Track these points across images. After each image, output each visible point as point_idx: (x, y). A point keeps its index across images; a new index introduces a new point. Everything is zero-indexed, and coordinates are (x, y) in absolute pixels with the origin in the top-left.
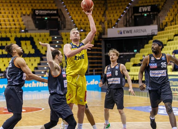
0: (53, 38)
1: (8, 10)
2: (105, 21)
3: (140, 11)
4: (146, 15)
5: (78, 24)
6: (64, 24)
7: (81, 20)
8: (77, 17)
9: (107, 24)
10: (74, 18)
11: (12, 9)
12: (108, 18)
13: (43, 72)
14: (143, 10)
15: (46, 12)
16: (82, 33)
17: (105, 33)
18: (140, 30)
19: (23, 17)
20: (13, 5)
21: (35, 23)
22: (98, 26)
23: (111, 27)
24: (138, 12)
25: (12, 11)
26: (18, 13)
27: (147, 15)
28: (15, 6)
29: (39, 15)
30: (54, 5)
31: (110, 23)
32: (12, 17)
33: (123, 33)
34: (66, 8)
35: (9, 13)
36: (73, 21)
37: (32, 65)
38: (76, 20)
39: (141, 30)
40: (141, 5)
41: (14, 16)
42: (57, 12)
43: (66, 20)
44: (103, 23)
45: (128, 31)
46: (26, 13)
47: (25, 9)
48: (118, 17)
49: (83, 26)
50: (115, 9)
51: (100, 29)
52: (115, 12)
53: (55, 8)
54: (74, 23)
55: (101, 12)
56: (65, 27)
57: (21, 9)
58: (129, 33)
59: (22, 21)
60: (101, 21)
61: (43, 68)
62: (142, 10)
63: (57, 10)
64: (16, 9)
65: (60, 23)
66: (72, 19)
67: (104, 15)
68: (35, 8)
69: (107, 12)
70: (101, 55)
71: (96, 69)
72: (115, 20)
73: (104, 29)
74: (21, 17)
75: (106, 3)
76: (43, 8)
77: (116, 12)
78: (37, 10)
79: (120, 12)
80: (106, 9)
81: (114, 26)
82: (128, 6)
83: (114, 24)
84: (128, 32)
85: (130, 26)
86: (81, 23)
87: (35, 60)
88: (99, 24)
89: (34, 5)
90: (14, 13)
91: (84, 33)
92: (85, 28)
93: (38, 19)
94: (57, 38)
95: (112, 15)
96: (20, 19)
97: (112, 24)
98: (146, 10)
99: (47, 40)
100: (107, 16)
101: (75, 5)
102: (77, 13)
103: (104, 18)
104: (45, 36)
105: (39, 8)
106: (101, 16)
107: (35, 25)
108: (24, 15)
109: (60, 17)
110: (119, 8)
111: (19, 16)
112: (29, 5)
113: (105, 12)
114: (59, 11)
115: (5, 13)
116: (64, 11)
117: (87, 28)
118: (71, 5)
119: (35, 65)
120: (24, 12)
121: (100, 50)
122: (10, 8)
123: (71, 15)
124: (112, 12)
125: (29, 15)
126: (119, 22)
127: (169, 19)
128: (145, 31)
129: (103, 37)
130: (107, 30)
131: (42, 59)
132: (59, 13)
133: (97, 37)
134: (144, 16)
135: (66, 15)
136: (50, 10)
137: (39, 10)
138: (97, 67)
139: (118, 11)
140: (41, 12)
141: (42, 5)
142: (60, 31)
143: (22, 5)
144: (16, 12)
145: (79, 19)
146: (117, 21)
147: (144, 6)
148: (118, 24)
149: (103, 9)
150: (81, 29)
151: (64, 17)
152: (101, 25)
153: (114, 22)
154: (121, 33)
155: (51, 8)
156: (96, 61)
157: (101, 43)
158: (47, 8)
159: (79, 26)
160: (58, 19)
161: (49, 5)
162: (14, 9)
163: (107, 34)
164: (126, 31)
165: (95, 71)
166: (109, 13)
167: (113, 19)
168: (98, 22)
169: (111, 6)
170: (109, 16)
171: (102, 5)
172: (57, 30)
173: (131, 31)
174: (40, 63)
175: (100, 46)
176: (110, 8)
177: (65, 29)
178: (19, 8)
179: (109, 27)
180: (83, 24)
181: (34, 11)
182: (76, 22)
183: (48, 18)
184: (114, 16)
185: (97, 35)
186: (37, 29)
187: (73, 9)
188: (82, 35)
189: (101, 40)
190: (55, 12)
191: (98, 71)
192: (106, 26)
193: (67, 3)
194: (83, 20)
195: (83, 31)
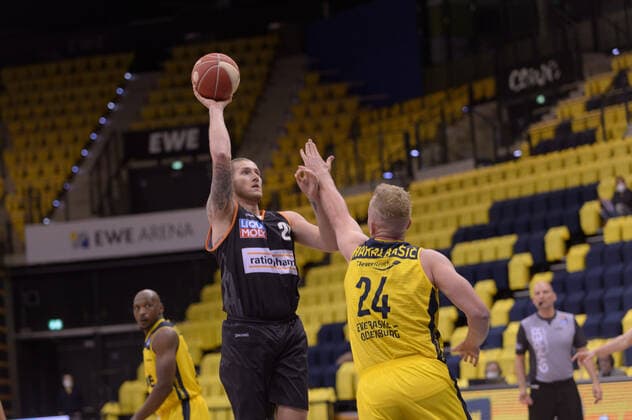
2: (6, 193)
3: (154, 148)
4: (177, 165)
9: (16, 206)
12: (18, 183)
14: (168, 147)
17: (15, 244)
18: (167, 229)
23: (36, 219)
24: (145, 154)
27: (185, 166)
33: (92, 242)
39: (171, 228)
40: (153, 124)
44: (1, 202)
45: (114, 235)
48: (62, 177)
52: (42, 154)
58: (119, 240)
62: (162, 144)
72: (48, 189)
73: (7, 227)
77: (50, 158)
79: (67, 155)
81: (51, 214)
82: (98, 129)
83: (50, 208)
84: (114, 238)
85: (114, 213)
95: (32, 170)
97: (38, 206)
98: (178, 145)
100: (12, 174)
110: (60, 141)
124: (29, 156)
126: (69, 197)
127: (281, 180)
128: (189, 230)
129: (9, 261)
130: (23, 235)
134: (170, 169)
139: (58, 153)
146: (62, 195)
147: (169, 130)
153: (48, 200)
154: (85, 244)
163: (23, 249)
164: (107, 234)
166: (18, 161)
167: (39, 186)
169: (22, 131)
170: (20, 173)
173: (128, 234)
176: (19, 141)
179: (29, 220)
184: (41, 173)
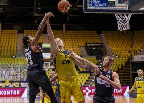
0: (98, 62)
1: (70, 43)
2: (132, 50)
5: (114, 52)
6: (105, 52)
7: (116, 50)
8: (114, 48)
9: (133, 52)
10: (112, 49)
11: (73, 43)
12: (134, 49)
13: (91, 83)
15: (94, 45)
16: (117, 58)
17: (132, 58)
19: (80, 48)
20: (73, 40)
21: (87, 52)
22: (128, 54)
23: (136, 54)
25: (73, 44)
26: (76, 45)
28: (75, 41)
29: (89, 47)
30: (99, 40)
31: (135, 52)
32: (73, 47)
34: (107, 42)
35: (71, 45)
36: (111, 50)
37: (85, 78)
38: (113, 50)
41: (74, 47)
42: (101, 45)
43: (107, 49)
44: (131, 52)
46: (81, 45)
47: (81, 43)
48: (141, 48)
49: (117, 54)
50: (141, 40)
51: (129, 56)
52: (139, 44)
53: (100, 42)
54: (112, 52)
55: (130, 45)
56: (106, 54)
57: (78, 43)
59: (79, 50)
60: (130, 50)
61: (91, 81)
63: (101, 43)
64: (75, 43)
65: (103, 52)
66: (111, 49)
67: (132, 47)
68: (87, 42)
69: (133, 45)
70: (129, 73)
71: (126, 82)
72: (139, 50)
73: (131, 56)
74: (78, 47)
75: (133, 39)
76: (92, 42)
78: (88, 43)
79: (142, 45)
80: (133, 43)
81: (138, 54)
83: (138, 53)
86: (117, 52)
87: (87, 75)
88: (128, 53)
89: (86, 40)
90: (74, 45)
91: (118, 58)
92: (119, 55)
93: (89, 49)
94: (101, 61)
95: (137, 47)
96: (78, 49)
97: (136, 53)
99: (95, 62)
101: (112, 40)
102: (114, 45)
103: (131, 48)
104: (93, 60)
105: (90, 42)
106: (129, 48)
107: (87, 53)
108: (80, 47)
109: (103, 48)
110: (142, 42)
111: (77, 47)
112: (84, 40)
113: (132, 45)
114: (102, 44)
115: (68, 45)
116: (106, 44)
117: (120, 55)
118: (110, 40)
119: (87, 78)
120: (80, 45)
121: (129, 70)
122: (72, 42)
123: (110, 46)
124: (136, 45)
125: (83, 47)
126: (142, 51)
129: (131, 61)
130: (133, 57)
131: (91, 75)
132: (102, 46)
133: (127, 61)
135: (107, 46)
136: (97, 43)
137: (90, 43)
138: (127, 81)
139: (141, 44)
140: (91, 45)
141: (91, 40)
142: (103, 57)
143: (79, 40)
144: (75, 45)
145: (115, 49)
146: (140, 51)
148: (141, 53)
149: (131, 43)
150: (117, 55)
151: (105, 48)
152: (129, 54)
153: (138, 52)
154: (143, 59)
155: (97, 42)
156: (126, 77)
157: (129, 65)
158: (95, 42)
159: (115, 54)
160: (101, 49)
161: (96, 40)
162: (74, 42)
165: (126, 83)
166: (135, 45)
167: (137, 49)
168: (128, 51)
169: (136, 41)
170: (135, 47)
171: (130, 40)
172: (101, 56)
174: (90, 77)
175: (129, 67)
176: (135, 42)
177: (106, 56)
178: (77, 42)
179: (135, 55)
180: (118, 53)
181: (86, 44)
182: (113, 51)
183: (95, 49)
184: (138, 47)
185: (127, 60)
186: (88, 55)
187: (111, 43)
188: (117, 60)
189: (129, 63)
190: (100, 45)
191: (127, 83)
192: (133, 54)
193: (108, 39)
194: (118, 50)
195: (117, 57)
